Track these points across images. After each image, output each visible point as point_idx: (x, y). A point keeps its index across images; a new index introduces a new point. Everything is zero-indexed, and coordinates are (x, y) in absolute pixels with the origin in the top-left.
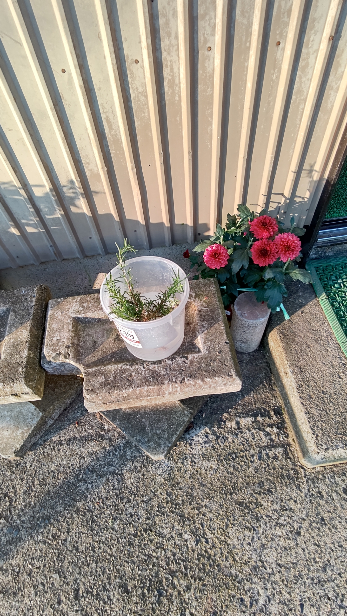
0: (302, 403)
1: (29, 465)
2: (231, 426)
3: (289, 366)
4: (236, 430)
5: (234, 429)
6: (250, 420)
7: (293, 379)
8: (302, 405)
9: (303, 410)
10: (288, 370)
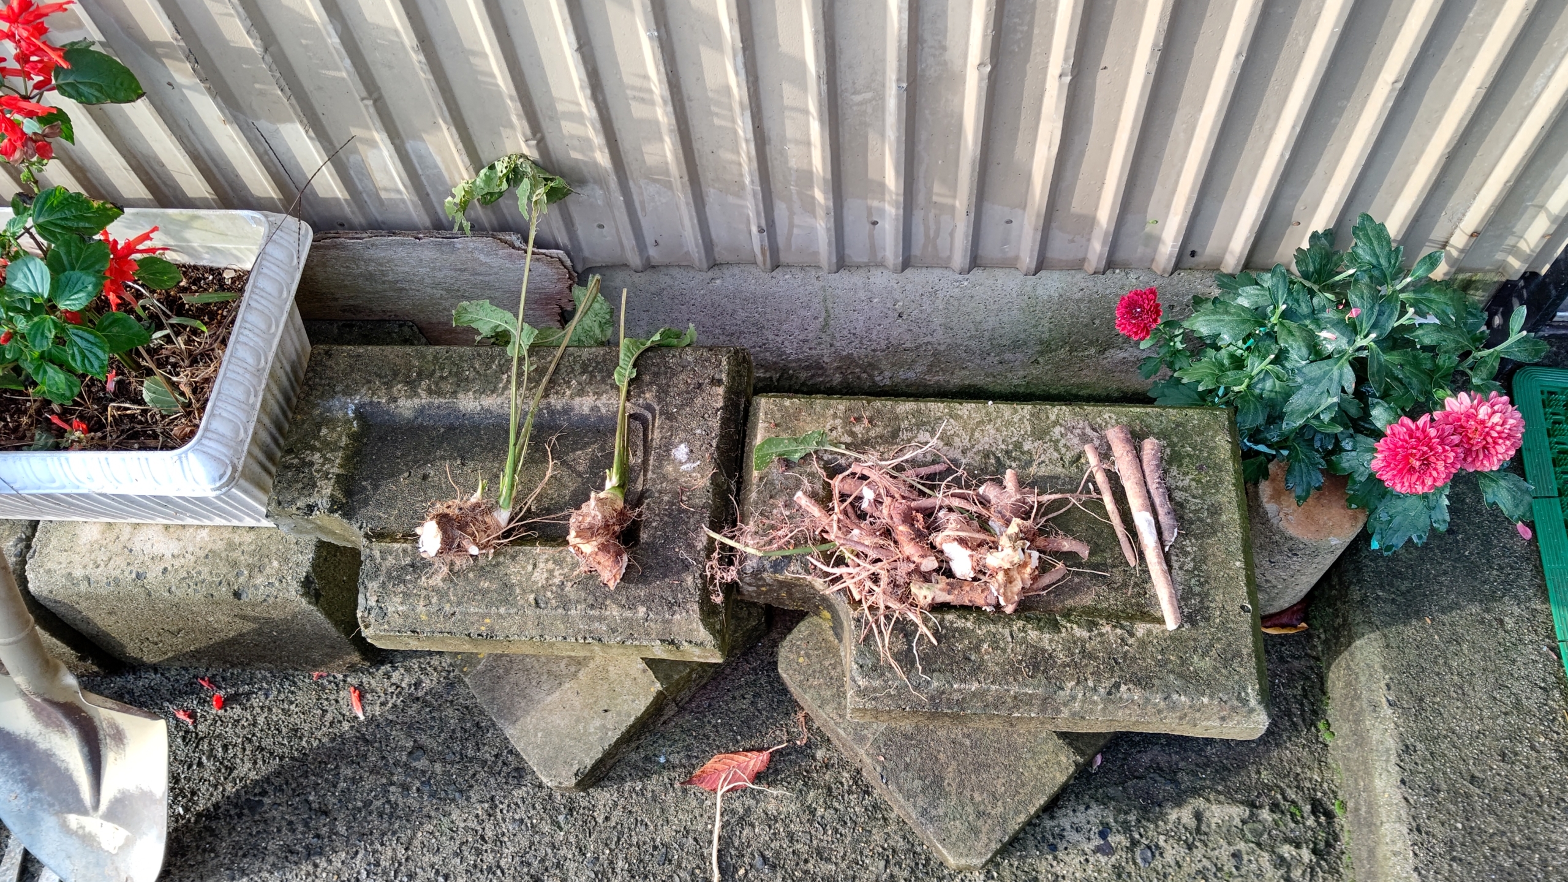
0: (1406, 799)
1: (602, 817)
2: (1179, 819)
3: (1388, 686)
4: (1191, 833)
5: (1186, 829)
6: (1238, 812)
7: (1392, 726)
8: (1403, 803)
9: (1404, 816)
10: (1382, 696)
